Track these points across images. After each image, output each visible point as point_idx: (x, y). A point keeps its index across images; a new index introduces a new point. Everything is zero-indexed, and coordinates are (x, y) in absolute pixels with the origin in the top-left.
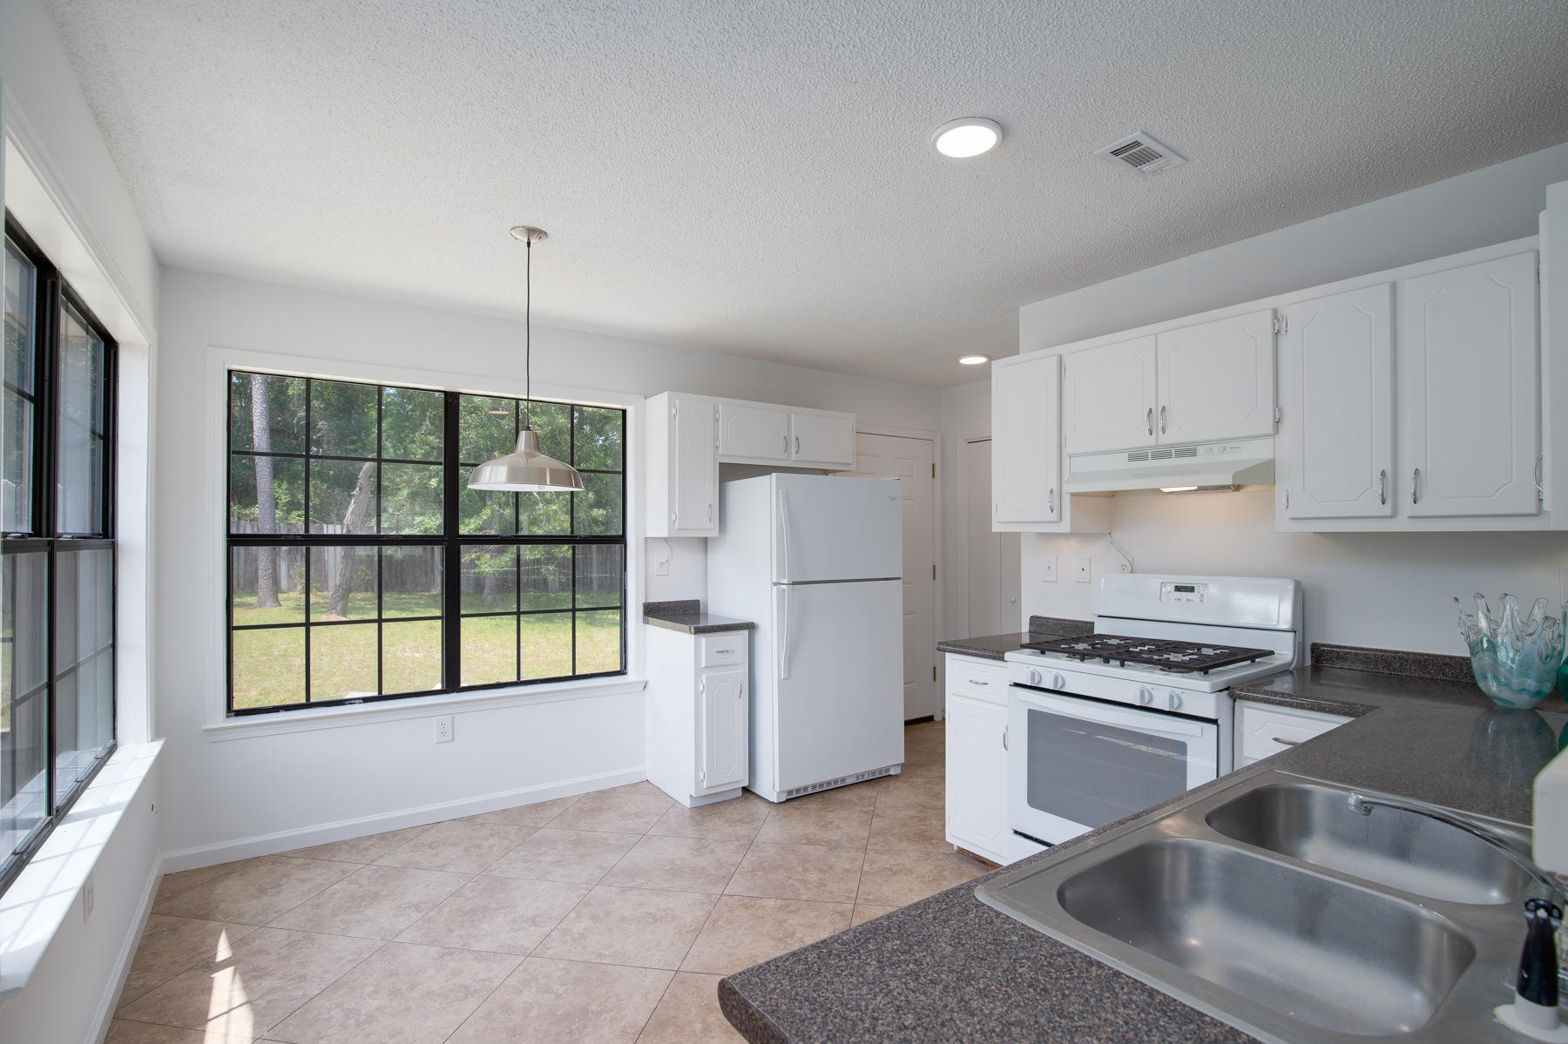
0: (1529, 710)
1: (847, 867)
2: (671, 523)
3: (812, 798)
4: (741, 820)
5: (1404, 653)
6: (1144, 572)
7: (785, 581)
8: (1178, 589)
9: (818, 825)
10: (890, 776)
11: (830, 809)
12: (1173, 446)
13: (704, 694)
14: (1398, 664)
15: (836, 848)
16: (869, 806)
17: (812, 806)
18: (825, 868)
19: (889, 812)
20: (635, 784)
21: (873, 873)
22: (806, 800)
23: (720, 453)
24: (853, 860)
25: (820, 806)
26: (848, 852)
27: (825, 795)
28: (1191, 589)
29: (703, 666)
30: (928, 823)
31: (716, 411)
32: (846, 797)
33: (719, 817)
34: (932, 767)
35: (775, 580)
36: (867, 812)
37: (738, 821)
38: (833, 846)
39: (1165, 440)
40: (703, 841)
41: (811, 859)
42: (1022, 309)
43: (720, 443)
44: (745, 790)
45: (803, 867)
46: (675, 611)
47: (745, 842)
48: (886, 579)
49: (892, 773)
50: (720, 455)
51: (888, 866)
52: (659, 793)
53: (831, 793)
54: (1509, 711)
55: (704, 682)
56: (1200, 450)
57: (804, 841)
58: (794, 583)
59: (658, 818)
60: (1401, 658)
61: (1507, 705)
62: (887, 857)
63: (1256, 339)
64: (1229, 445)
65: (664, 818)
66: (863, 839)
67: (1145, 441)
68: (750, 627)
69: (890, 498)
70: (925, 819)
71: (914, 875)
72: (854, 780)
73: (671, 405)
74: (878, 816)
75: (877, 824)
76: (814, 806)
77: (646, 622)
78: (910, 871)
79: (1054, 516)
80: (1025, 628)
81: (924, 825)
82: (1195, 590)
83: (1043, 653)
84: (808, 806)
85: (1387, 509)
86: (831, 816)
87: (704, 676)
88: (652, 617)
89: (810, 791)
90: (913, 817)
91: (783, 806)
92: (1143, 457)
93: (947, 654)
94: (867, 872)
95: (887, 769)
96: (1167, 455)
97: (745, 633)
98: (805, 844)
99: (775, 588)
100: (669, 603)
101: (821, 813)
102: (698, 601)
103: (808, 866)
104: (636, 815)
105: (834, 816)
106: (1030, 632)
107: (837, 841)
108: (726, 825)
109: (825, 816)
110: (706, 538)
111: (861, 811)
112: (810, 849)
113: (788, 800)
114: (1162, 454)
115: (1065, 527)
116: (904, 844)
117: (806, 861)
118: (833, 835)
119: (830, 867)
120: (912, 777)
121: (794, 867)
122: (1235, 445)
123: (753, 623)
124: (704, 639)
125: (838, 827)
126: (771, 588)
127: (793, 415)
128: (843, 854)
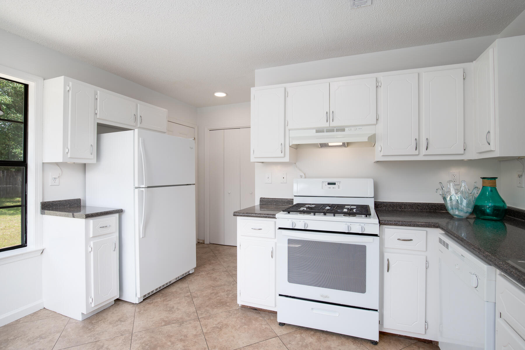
0: (465, 219)
1: (195, 333)
2: (65, 154)
3: (156, 295)
4: (119, 320)
5: (405, 203)
6: (310, 178)
7: (144, 186)
8: (329, 184)
9: (166, 311)
10: (189, 274)
11: (168, 299)
12: (335, 127)
13: (92, 253)
14: (404, 207)
15: (183, 322)
16: (187, 292)
17: (158, 299)
18: (183, 338)
19: (199, 294)
20: (35, 313)
21: (210, 332)
22: (153, 297)
23: (98, 117)
24: (196, 327)
25: (162, 299)
26: (190, 323)
27: (163, 292)
28: (334, 184)
29: (91, 236)
30: (219, 295)
31: (96, 94)
32: (174, 290)
33: (103, 322)
34: (205, 265)
35: (137, 186)
36: (188, 296)
37: (117, 321)
38: (181, 322)
39: (333, 124)
40: (98, 343)
41: (172, 334)
42: (256, 71)
43: (98, 111)
44: (118, 300)
45: (170, 341)
46: (64, 206)
47: (127, 335)
48: (188, 185)
49: (191, 272)
50: (98, 118)
51: (215, 326)
52: (55, 315)
53: (165, 290)
54: (460, 219)
55: (92, 246)
56: (346, 129)
57: (163, 324)
58: (148, 187)
59: (59, 335)
60: (405, 205)
61: (460, 218)
62: (211, 320)
63: (370, 88)
64: (358, 128)
65: (64, 333)
66: (194, 313)
67: (324, 124)
68: (120, 212)
69: (190, 148)
70: (217, 293)
71: (230, 327)
72: (175, 281)
73: (66, 84)
74: (195, 297)
75: (197, 301)
76: (159, 300)
77: (43, 213)
78: (227, 325)
79: (282, 155)
80: (257, 203)
81: (218, 296)
82: (336, 184)
83: (289, 213)
84: (156, 300)
85: (417, 152)
86: (171, 303)
87: (92, 243)
88: (48, 210)
89: (155, 292)
90: (211, 294)
91: (142, 304)
92: (322, 131)
93: (238, 217)
94: (206, 333)
95: (189, 272)
96: (332, 131)
97: (117, 215)
98: (164, 325)
99: (137, 190)
100: (60, 201)
101: (165, 303)
102: (80, 200)
103: (173, 339)
104: (41, 337)
105: (173, 303)
106: (260, 204)
107: (181, 318)
108: (111, 326)
109: (168, 304)
110: (85, 164)
111: (185, 296)
112: (168, 328)
113: (144, 300)
114: (330, 130)
115: (287, 159)
116: (215, 310)
117: (170, 336)
118: (177, 315)
119: (186, 336)
120: (199, 273)
121: (165, 343)
122: (361, 127)
123: (122, 209)
124: (91, 221)
125: (178, 309)
126: (134, 190)
127: (139, 105)
128: (188, 326)
